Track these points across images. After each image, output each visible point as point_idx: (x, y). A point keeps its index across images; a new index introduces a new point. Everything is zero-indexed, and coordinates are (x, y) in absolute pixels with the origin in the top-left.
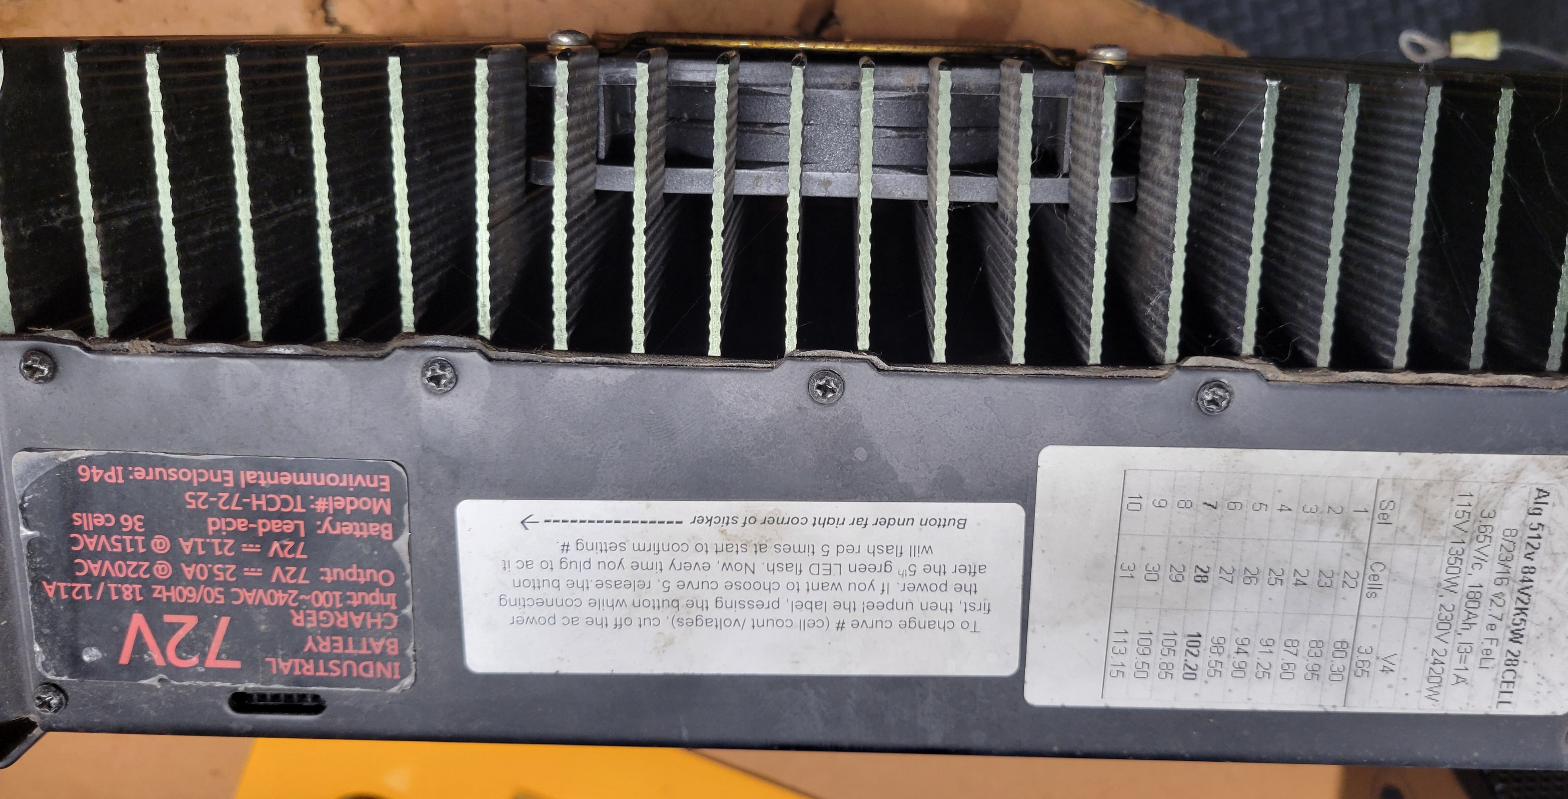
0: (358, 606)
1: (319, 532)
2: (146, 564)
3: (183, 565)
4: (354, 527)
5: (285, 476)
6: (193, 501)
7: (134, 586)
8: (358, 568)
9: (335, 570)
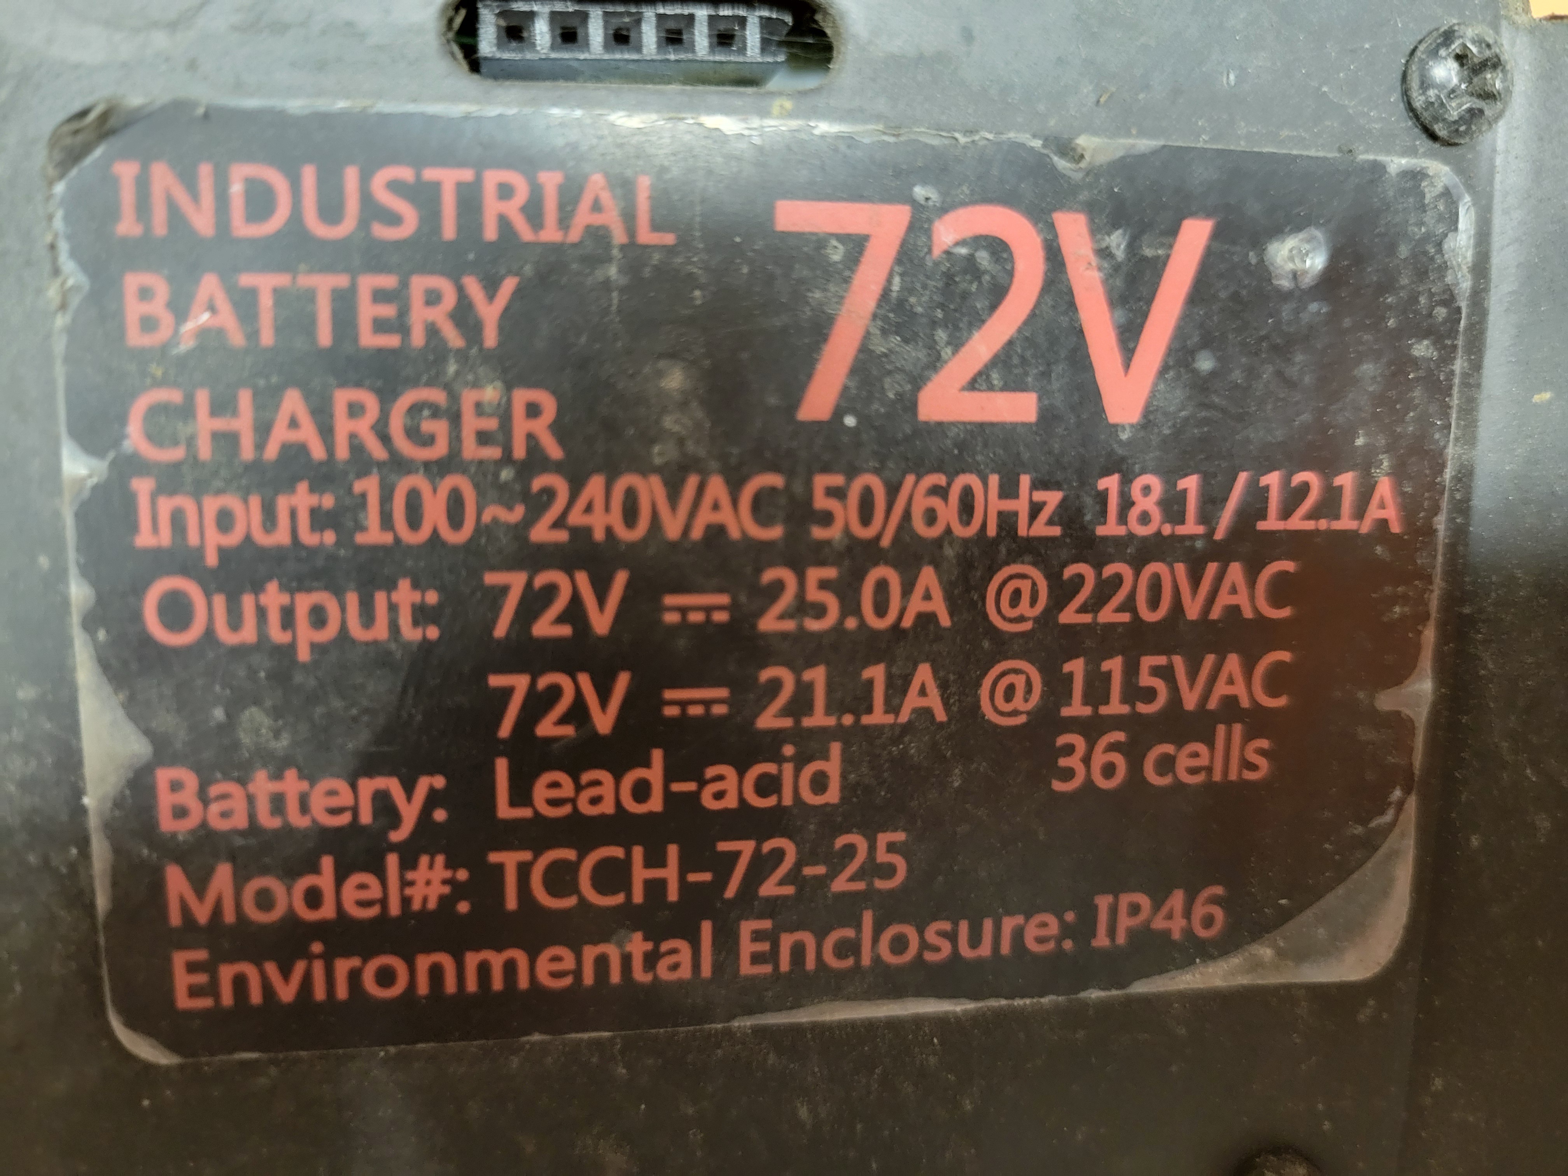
0: (290, 487)
1: (439, 782)
2: (1069, 616)
3: (945, 621)
4: (304, 807)
5: (555, 975)
6: (882, 856)
7: (1121, 531)
8: (292, 647)
9: (380, 631)
